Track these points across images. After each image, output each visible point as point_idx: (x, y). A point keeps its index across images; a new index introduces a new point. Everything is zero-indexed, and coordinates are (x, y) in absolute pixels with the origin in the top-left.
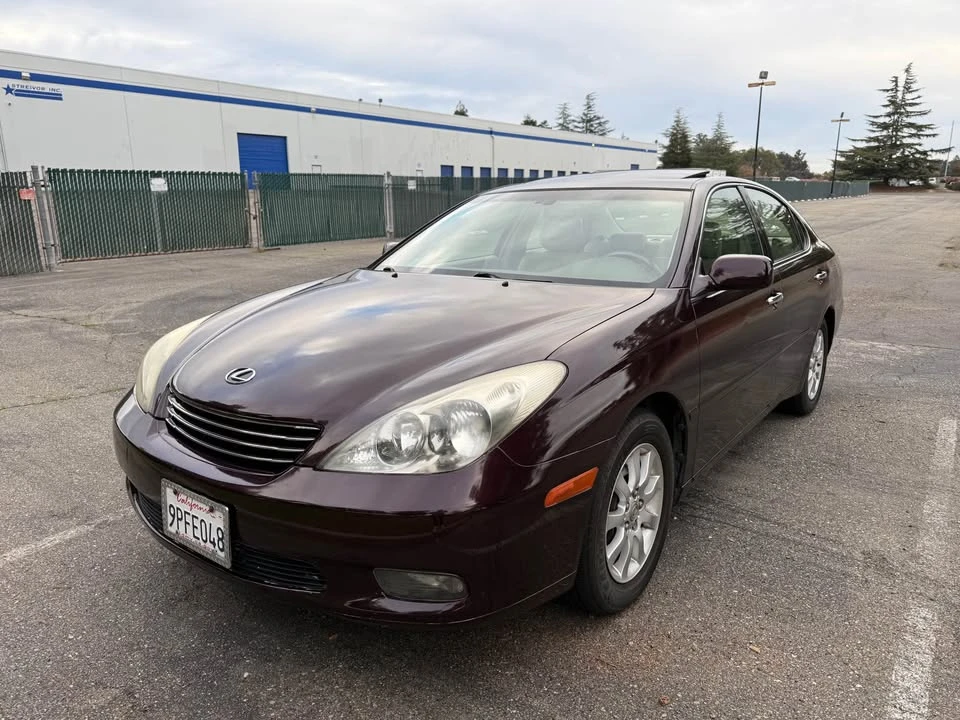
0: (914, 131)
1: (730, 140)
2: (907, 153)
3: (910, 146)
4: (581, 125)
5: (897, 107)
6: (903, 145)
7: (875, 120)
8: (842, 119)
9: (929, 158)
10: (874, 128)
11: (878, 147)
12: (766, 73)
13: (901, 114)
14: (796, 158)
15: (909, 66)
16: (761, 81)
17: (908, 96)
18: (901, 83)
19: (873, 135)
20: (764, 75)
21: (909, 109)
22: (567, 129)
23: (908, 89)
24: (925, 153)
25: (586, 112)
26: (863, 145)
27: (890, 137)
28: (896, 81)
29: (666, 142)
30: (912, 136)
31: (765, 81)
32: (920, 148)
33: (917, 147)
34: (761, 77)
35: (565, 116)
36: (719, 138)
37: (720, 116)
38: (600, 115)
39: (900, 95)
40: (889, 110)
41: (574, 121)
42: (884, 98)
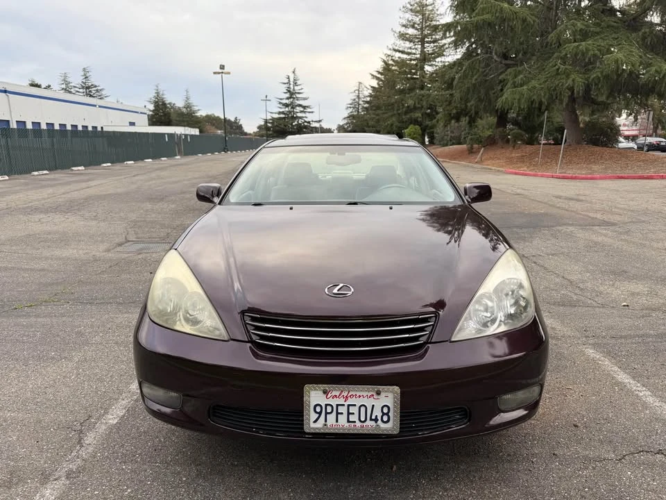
0: (302, 109)
1: (196, 108)
2: (300, 122)
3: (301, 118)
4: (81, 90)
5: (292, 94)
6: (297, 117)
7: (281, 101)
8: (266, 99)
9: (311, 126)
10: (281, 106)
11: (284, 118)
12: (224, 66)
13: (294, 98)
14: (235, 122)
15: (294, 70)
16: (221, 71)
17: (296, 88)
18: (292, 80)
19: (281, 110)
20: (222, 67)
21: (298, 96)
22: (70, 92)
23: (295, 84)
24: (309, 122)
25: (84, 81)
26: (276, 116)
27: (290, 112)
28: (289, 78)
29: (152, 107)
30: (301, 112)
31: (223, 71)
32: (306, 120)
33: (305, 119)
34: (221, 68)
35: (67, 83)
36: (188, 106)
37: (187, 92)
38: (96, 84)
39: (292, 86)
40: (288, 95)
41: (75, 87)
42: (284, 88)
